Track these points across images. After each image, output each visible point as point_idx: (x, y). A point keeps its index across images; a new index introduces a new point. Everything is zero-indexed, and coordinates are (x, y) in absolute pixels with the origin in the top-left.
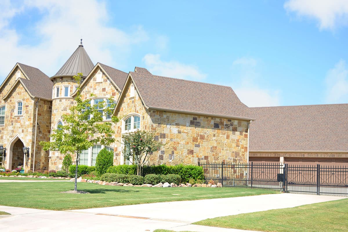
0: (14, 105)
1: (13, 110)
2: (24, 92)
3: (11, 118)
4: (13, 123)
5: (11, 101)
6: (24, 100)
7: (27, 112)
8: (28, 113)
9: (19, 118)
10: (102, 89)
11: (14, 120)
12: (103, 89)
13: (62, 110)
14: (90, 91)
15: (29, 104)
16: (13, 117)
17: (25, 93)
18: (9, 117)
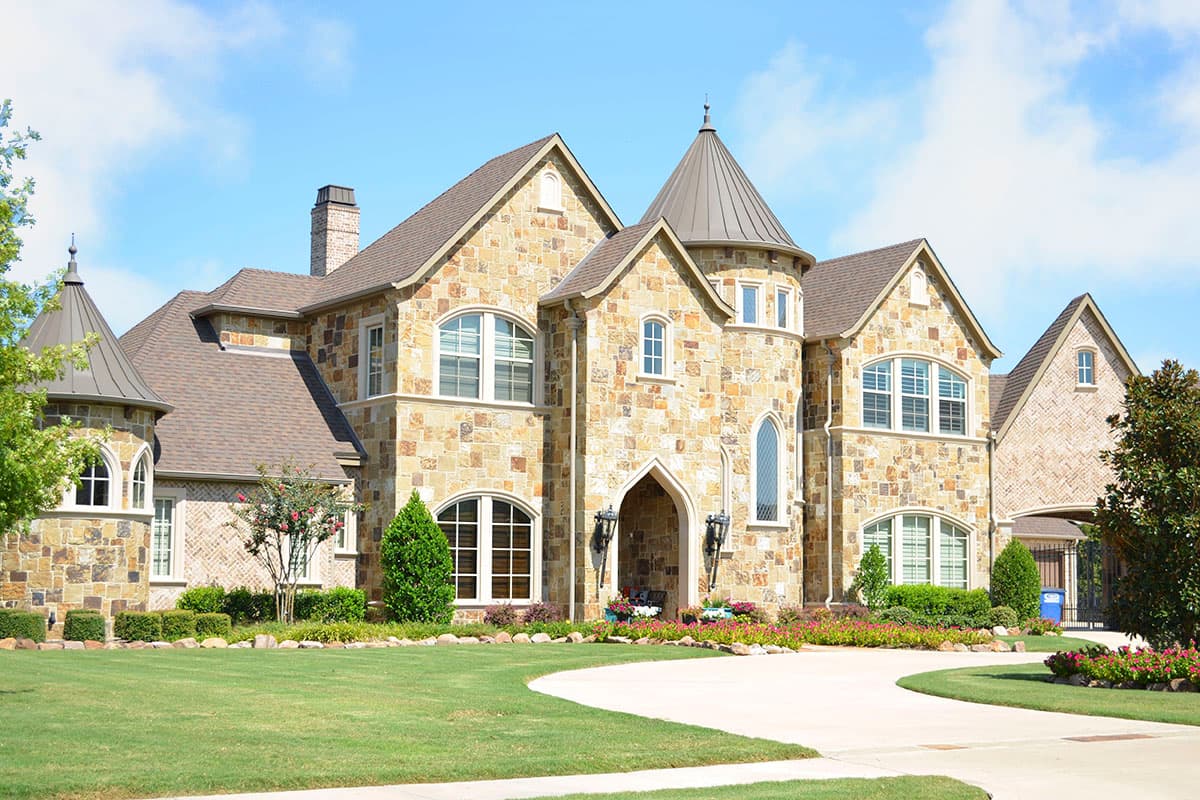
0: (631, 330)
1: (626, 351)
2: (674, 282)
3: (619, 383)
4: (628, 406)
5: (613, 307)
6: (674, 314)
7: (693, 369)
8: (699, 375)
9: (658, 390)
10: (926, 329)
11: (634, 393)
12: (930, 329)
13: (776, 378)
14: (891, 329)
15: (698, 337)
16: (627, 380)
17: (677, 287)
18: (611, 379)
